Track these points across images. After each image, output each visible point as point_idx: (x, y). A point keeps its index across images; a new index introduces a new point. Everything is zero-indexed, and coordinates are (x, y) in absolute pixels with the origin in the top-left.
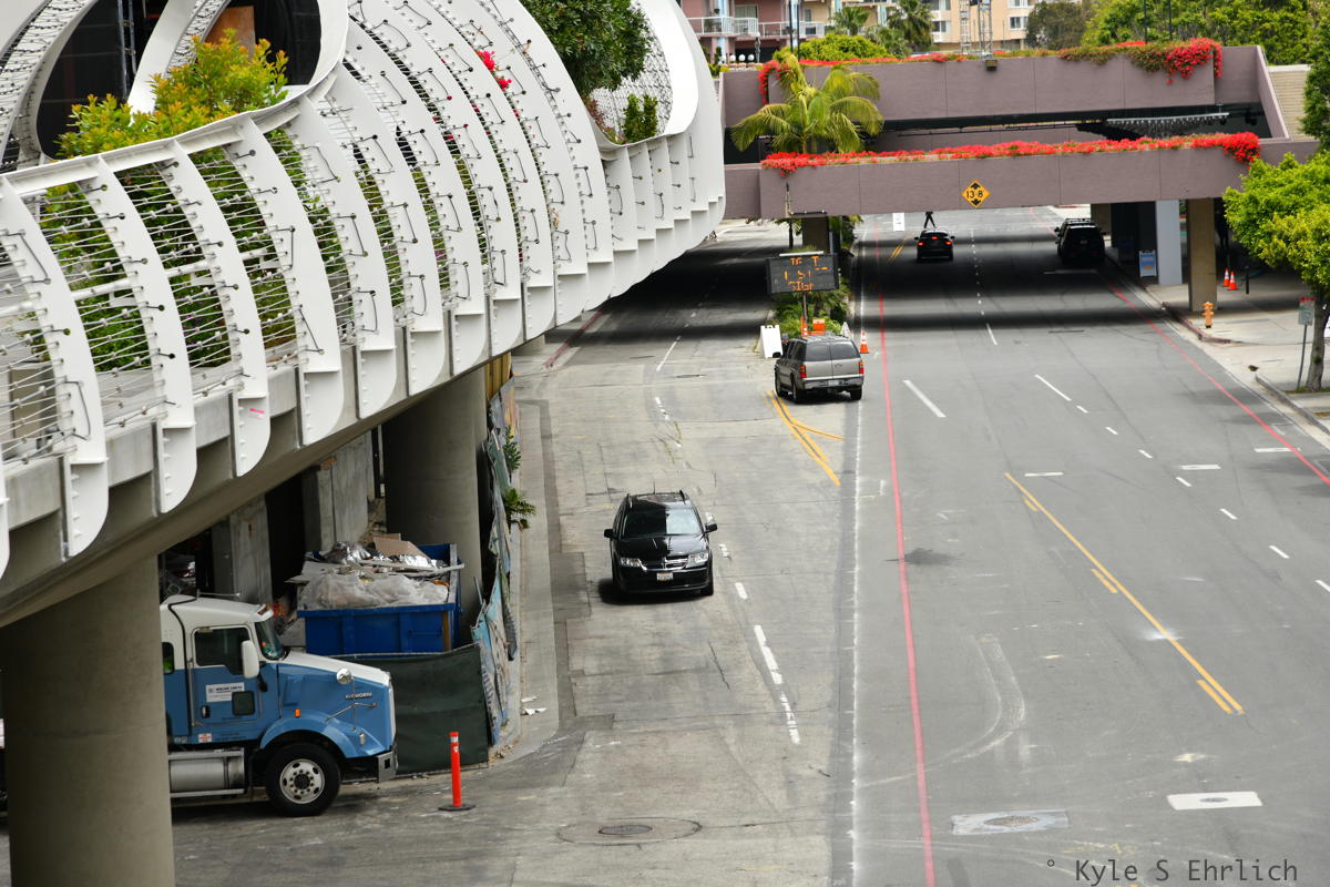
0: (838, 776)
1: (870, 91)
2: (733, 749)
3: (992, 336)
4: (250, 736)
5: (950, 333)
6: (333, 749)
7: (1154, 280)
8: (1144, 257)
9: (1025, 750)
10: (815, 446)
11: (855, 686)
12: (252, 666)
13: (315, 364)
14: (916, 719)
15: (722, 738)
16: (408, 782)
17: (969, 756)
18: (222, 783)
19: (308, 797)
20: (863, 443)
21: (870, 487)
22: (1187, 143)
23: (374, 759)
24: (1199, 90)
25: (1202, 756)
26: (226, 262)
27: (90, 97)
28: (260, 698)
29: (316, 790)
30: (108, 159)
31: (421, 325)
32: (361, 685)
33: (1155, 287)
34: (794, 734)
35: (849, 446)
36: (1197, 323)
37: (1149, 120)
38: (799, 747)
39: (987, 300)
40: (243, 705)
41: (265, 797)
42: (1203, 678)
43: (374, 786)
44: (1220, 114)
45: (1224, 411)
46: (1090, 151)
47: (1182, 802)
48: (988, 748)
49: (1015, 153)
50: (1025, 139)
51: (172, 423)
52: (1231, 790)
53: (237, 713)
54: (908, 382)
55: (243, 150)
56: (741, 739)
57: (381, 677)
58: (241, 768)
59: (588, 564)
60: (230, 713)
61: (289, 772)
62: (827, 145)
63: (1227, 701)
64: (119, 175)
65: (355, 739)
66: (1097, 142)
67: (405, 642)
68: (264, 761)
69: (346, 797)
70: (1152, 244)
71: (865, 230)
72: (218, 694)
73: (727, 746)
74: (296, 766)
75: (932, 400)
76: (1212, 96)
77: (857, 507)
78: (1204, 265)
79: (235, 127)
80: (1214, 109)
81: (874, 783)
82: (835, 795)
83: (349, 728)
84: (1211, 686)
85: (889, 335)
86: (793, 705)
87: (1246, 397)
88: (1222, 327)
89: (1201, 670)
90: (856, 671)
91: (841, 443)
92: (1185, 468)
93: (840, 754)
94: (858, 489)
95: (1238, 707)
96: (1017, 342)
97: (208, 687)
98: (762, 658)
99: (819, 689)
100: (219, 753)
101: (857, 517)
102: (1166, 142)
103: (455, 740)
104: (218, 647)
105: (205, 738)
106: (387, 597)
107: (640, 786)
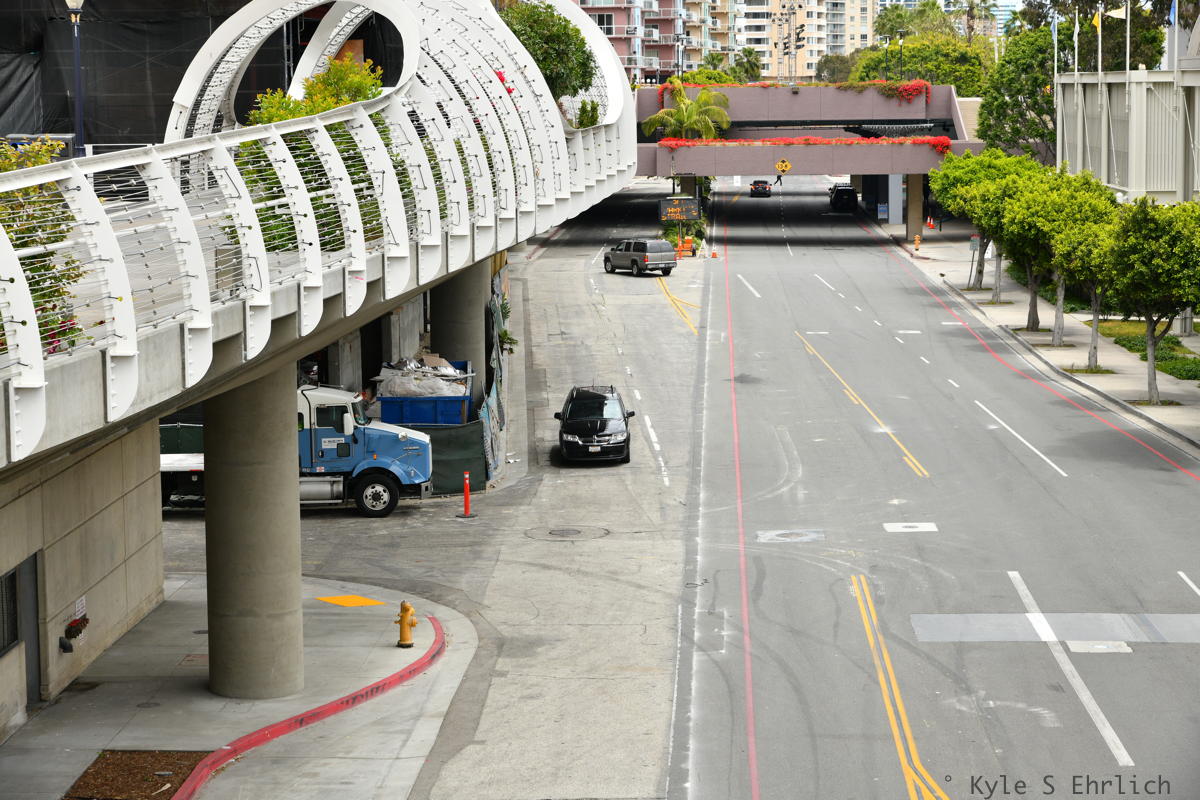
0: (691, 505)
1: (723, 103)
2: (630, 487)
3: (790, 250)
4: (348, 469)
5: (765, 248)
6: (395, 478)
7: (886, 221)
8: (881, 207)
9: (801, 494)
10: (684, 311)
11: (703, 453)
12: (349, 429)
13: (393, 252)
14: (738, 474)
15: (624, 481)
16: (439, 500)
17: (769, 496)
18: (329, 496)
19: (380, 507)
20: (712, 310)
21: (716, 337)
22: (909, 141)
23: (419, 485)
24: (916, 110)
25: (904, 501)
26: (344, 190)
27: (268, 90)
28: (354, 447)
29: (385, 503)
30: (277, 127)
31: (456, 231)
32: (413, 442)
33: (886, 225)
34: (666, 480)
35: (703, 312)
36: (910, 247)
37: (887, 126)
38: (669, 488)
39: (787, 229)
40: (343, 451)
41: (354, 506)
42: (906, 456)
43: (418, 501)
44: (928, 125)
45: (924, 300)
46: (852, 143)
47: (891, 527)
48: (779, 492)
49: (807, 143)
50: (814, 134)
51: (309, 284)
52: (921, 521)
53: (340, 456)
54: (739, 276)
55: (356, 125)
56: (634, 482)
57: (425, 438)
58: (341, 488)
59: (548, 376)
60: (335, 455)
61: (369, 491)
62: (696, 134)
63: (920, 470)
64: (283, 136)
65: (408, 474)
66: (856, 138)
67: (439, 418)
68: (354, 485)
69: (402, 507)
70: (886, 200)
71: (717, 185)
72: (329, 444)
73: (626, 485)
74: (373, 488)
75: (753, 286)
76: (924, 114)
77: (707, 348)
78: (916, 213)
79: (352, 111)
80: (925, 121)
81: (712, 510)
82: (689, 517)
83: (405, 467)
84: (911, 460)
85: (729, 248)
86: (666, 463)
87: (937, 291)
88: (925, 250)
89: (906, 452)
90: (704, 444)
91: (699, 310)
92: (901, 332)
93: (692, 493)
94: (708, 338)
95: (926, 473)
96: (804, 255)
97: (323, 440)
98: (648, 434)
99: (681, 455)
100: (328, 478)
101: (707, 354)
102: (896, 139)
103: (467, 476)
104: (330, 417)
105: (319, 469)
106: (430, 391)
107: (574, 507)
